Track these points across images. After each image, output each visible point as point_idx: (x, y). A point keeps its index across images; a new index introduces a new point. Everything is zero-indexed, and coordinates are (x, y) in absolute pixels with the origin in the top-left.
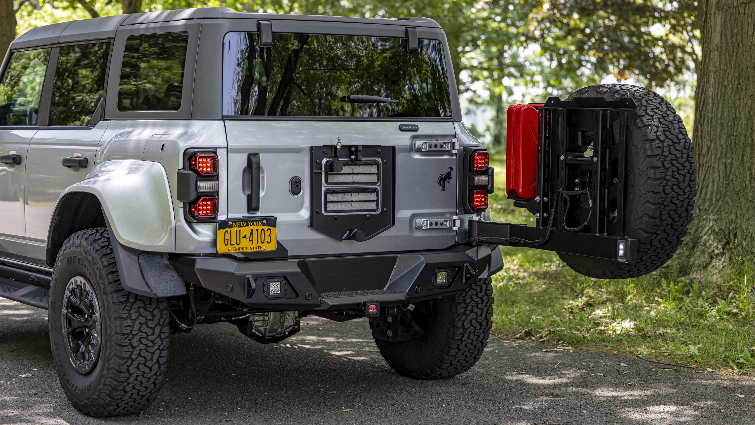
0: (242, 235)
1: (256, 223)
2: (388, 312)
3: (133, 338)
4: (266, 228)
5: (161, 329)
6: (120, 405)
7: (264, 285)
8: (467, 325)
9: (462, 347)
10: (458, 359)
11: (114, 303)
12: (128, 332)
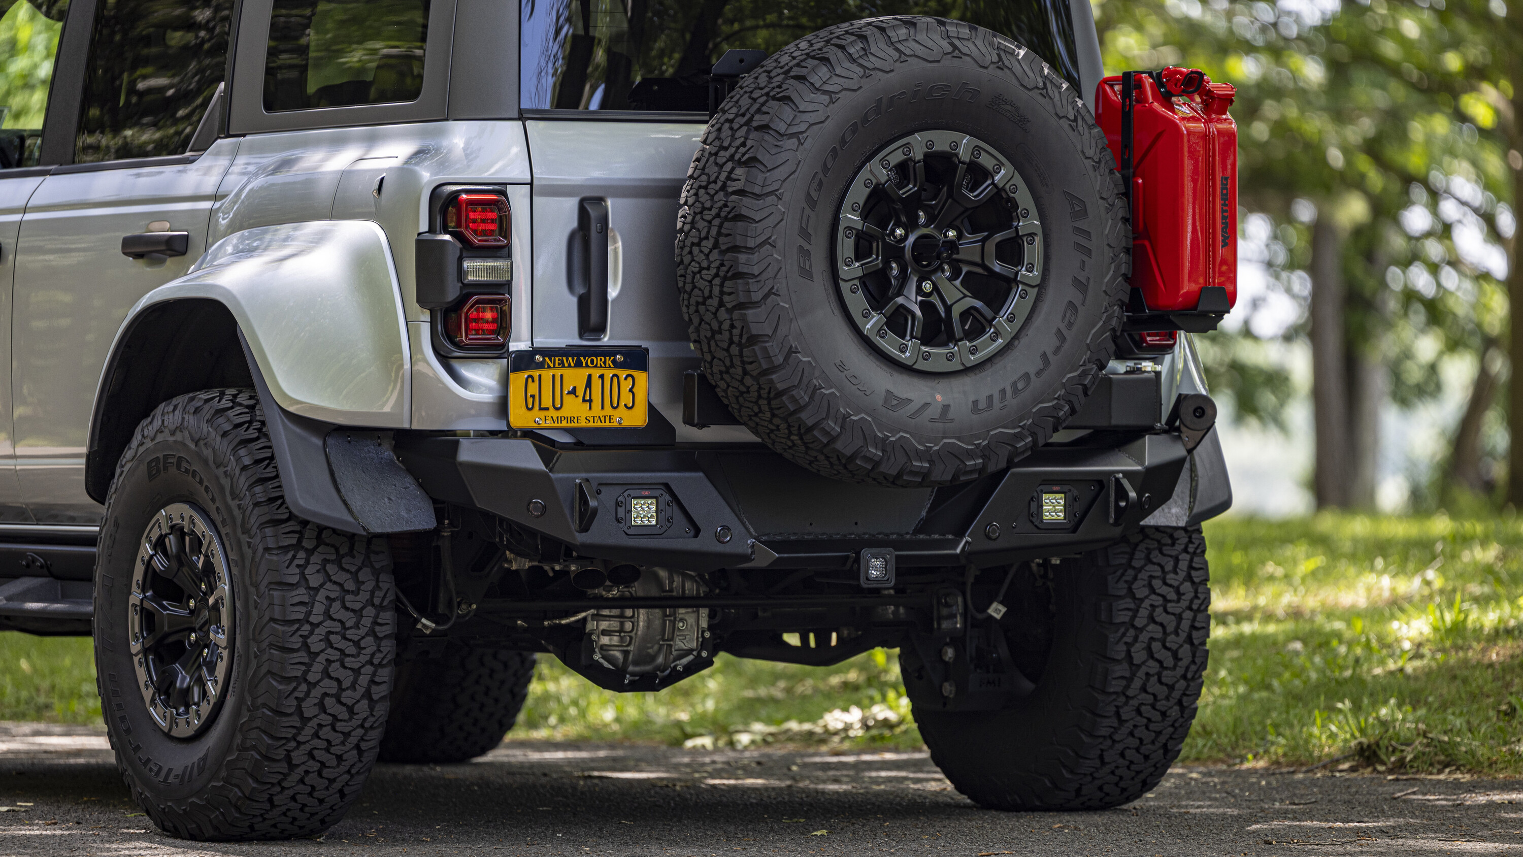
0: (568, 387)
1: (599, 361)
2: (939, 624)
3: (311, 633)
4: (623, 373)
5: (377, 616)
6: (277, 800)
7: (618, 504)
8: (1139, 656)
9: (1127, 713)
10: (1119, 747)
11: (267, 549)
12: (301, 616)
